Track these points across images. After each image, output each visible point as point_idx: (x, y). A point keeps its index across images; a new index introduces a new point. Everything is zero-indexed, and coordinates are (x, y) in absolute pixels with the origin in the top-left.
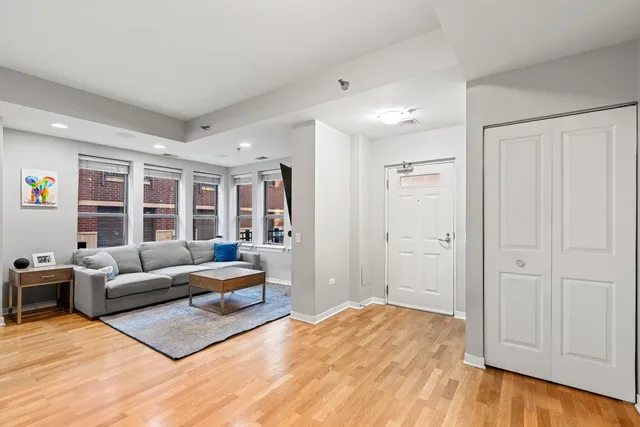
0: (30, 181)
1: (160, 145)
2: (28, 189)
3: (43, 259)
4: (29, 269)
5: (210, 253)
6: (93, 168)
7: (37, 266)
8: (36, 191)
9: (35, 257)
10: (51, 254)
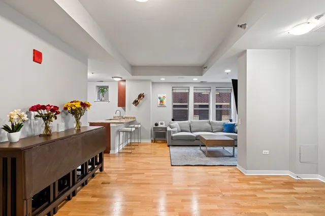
0: (160, 98)
1: (195, 79)
2: (159, 100)
3: (162, 124)
4: (158, 126)
5: (220, 127)
6: (177, 91)
7: (160, 126)
8: (161, 101)
9: (160, 122)
10: (164, 122)
